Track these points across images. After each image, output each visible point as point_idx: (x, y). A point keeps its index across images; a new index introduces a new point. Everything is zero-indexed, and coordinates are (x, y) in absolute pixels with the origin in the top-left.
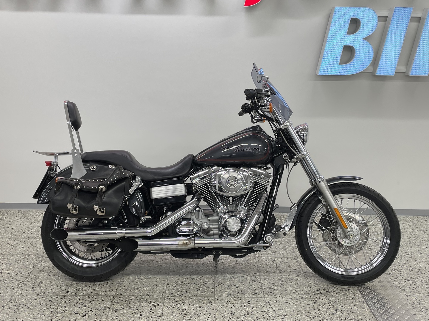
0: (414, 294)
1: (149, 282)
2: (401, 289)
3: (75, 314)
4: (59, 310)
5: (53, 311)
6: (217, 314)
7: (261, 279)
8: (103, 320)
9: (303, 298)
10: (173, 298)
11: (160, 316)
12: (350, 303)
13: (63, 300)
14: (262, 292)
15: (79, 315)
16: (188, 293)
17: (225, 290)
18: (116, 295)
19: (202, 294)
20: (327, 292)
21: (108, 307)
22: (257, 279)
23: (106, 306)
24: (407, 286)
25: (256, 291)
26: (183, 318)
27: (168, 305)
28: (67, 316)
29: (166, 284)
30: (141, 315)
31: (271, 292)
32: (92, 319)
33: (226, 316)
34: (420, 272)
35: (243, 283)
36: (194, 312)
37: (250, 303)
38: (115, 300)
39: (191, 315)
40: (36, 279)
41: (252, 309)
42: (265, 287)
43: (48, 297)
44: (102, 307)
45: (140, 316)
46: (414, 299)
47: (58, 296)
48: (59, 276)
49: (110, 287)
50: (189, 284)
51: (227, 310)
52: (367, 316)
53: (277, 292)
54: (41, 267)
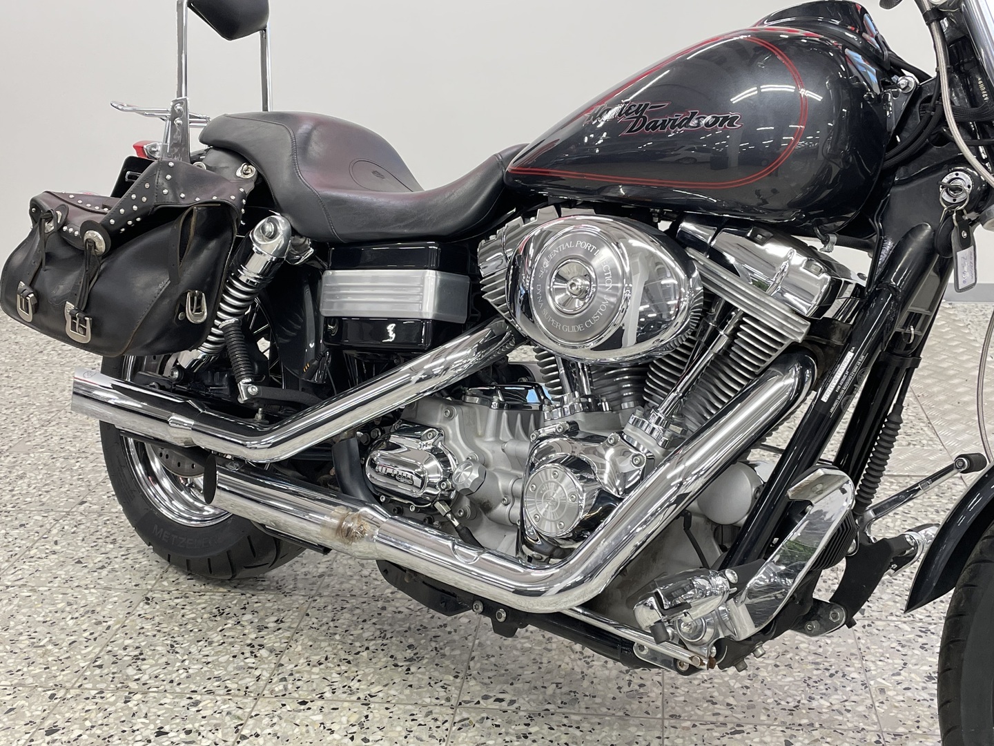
3: (73, 563)
4: (32, 552)
5: (16, 554)
8: (149, 582)
13: (58, 525)
15: (86, 566)
32: (116, 578)
43: (20, 515)
47: (51, 513)
48: (80, 459)
54: (42, 437)
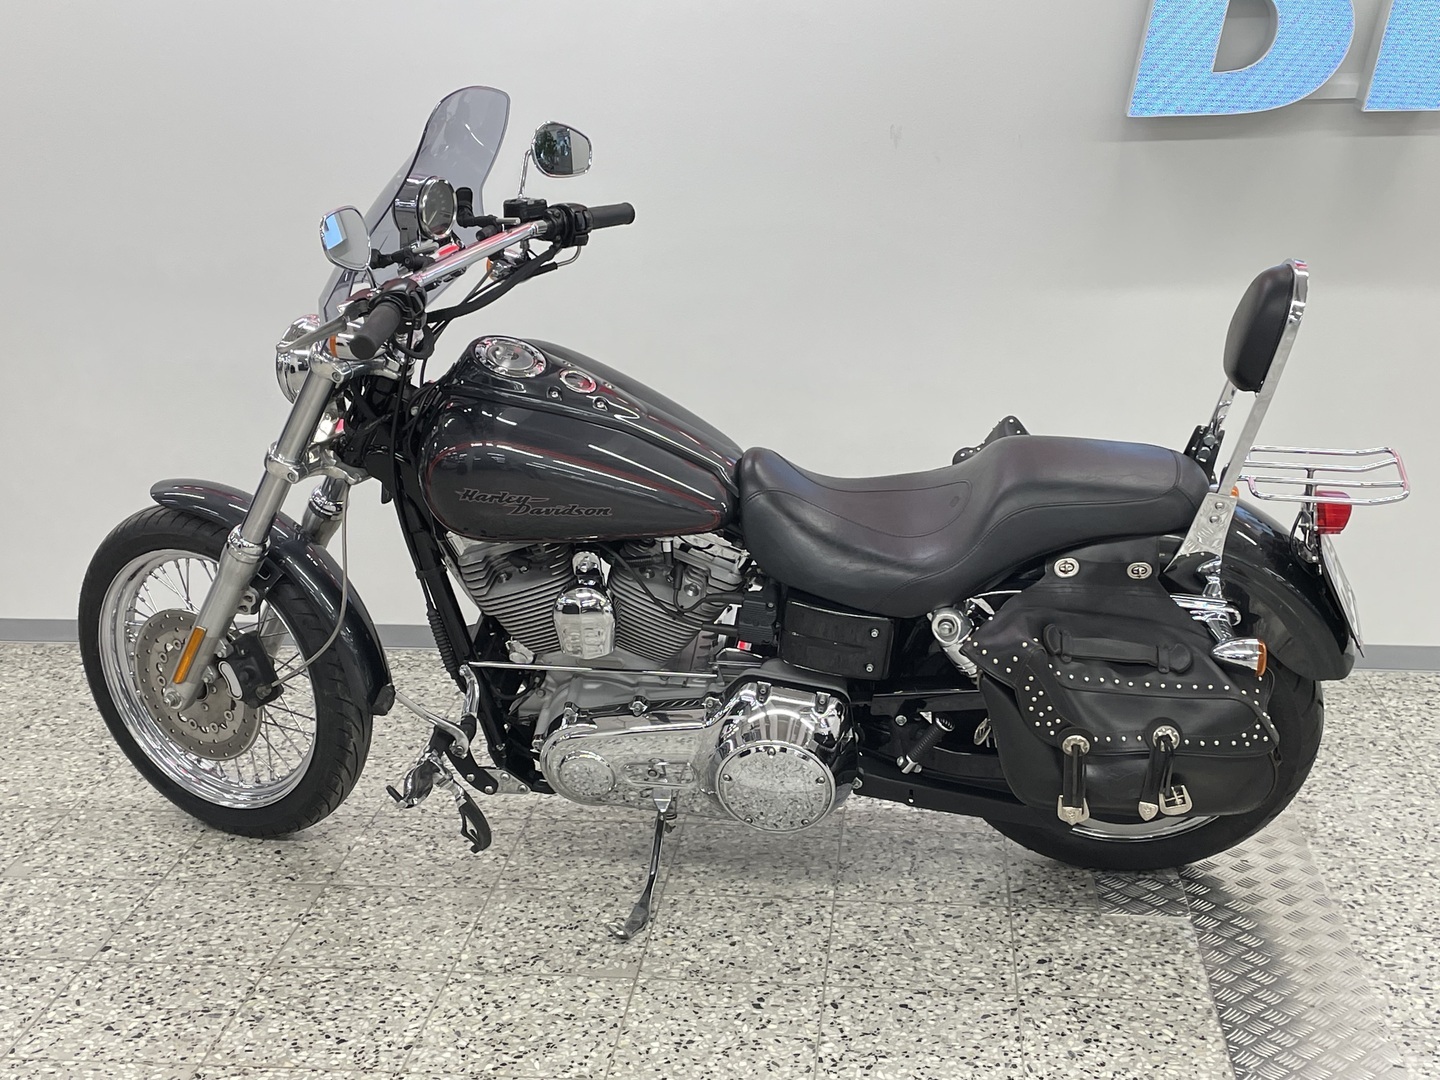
0: (1427, 984)
1: (410, 918)
2: (1377, 966)
3: (103, 1029)
4: (50, 1015)
5: (30, 1018)
6: (622, 1043)
7: (836, 914)
8: (198, 1054)
9: (974, 990)
10: (479, 979)
11: (407, 1048)
12: (1156, 1014)
13: (78, 979)
14: (824, 965)
15: (119, 1034)
16: (542, 963)
17: (684, 953)
18: (276, 964)
19: (594, 965)
20: (1076, 968)
21: (232, 1007)
22: (822, 912)
23: (222, 1005)
24: (1410, 954)
25: (802, 960)
26: (490, 1057)
27: (449, 1007)
28: (74, 1038)
29: (472, 925)
30: (341, 1041)
31: (856, 967)
32: (158, 1049)
33: (653, 1051)
35: (762, 930)
36: (541, 1033)
37: (763, 1004)
38: (266, 981)
39: (523, 1044)
40: (12, 897)
41: (764, 1027)
42: (840, 946)
43: (28, 966)
44: (210, 1006)
45: (335, 1046)
46: (1417, 1007)
47: (68, 963)
48: (96, 888)
49: (265, 934)
50: (556, 926)
51: (666, 1030)
52: (1203, 1067)
53: (881, 963)
54: (43, 854)
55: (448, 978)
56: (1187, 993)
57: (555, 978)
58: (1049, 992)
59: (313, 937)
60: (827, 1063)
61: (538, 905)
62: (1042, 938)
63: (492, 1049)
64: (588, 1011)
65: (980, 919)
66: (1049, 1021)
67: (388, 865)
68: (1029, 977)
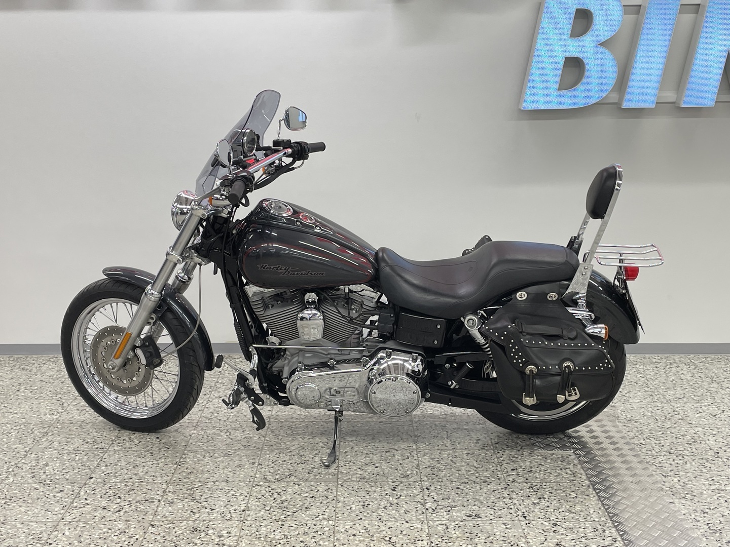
0: (677, 473)
1: (228, 461)
2: (655, 467)
3: (101, 509)
4: (75, 504)
5: (66, 506)
6: (338, 506)
7: (419, 455)
9: (486, 481)
10: (267, 484)
11: (243, 511)
12: (566, 487)
13: (82, 490)
14: (419, 474)
15: (109, 510)
16: (293, 477)
17: (356, 471)
18: (172, 481)
19: (317, 477)
20: (528, 472)
21: (158, 498)
22: (412, 454)
23: (154, 498)
24: (668, 462)
25: (409, 472)
26: (281, 513)
27: (257, 495)
28: (89, 513)
29: (257, 463)
30: (212, 510)
31: (433, 474)
32: (130, 516)
33: (353, 509)
34: (694, 441)
35: (388, 461)
36: (301, 504)
37: (396, 489)
38: (170, 488)
39: (295, 508)
40: (39, 459)
41: (399, 498)
42: (424, 467)
43: (57, 486)
44: (148, 499)
45: (211, 511)
46: (675, 481)
47: (75, 484)
48: (77, 455)
49: (163, 470)
50: (295, 463)
51: (357, 500)
52: (591, 506)
53: (444, 473)
54: (47, 442)
55: (253, 484)
56: (578, 479)
57: (301, 483)
58: (519, 481)
59: (186, 470)
60: (430, 510)
61: (284, 455)
62: (511, 461)
63: (281, 510)
64: (320, 494)
65: (482, 455)
66: (522, 492)
67: (210, 441)
68: (509, 475)
